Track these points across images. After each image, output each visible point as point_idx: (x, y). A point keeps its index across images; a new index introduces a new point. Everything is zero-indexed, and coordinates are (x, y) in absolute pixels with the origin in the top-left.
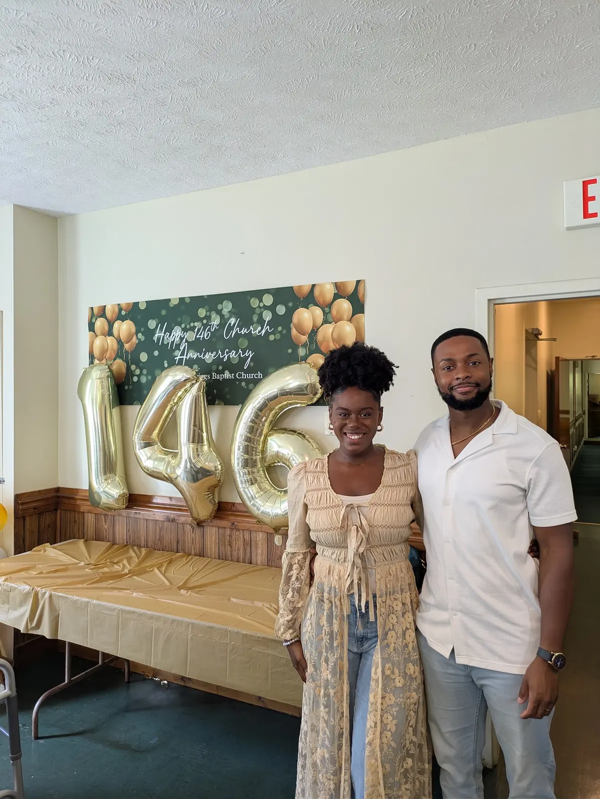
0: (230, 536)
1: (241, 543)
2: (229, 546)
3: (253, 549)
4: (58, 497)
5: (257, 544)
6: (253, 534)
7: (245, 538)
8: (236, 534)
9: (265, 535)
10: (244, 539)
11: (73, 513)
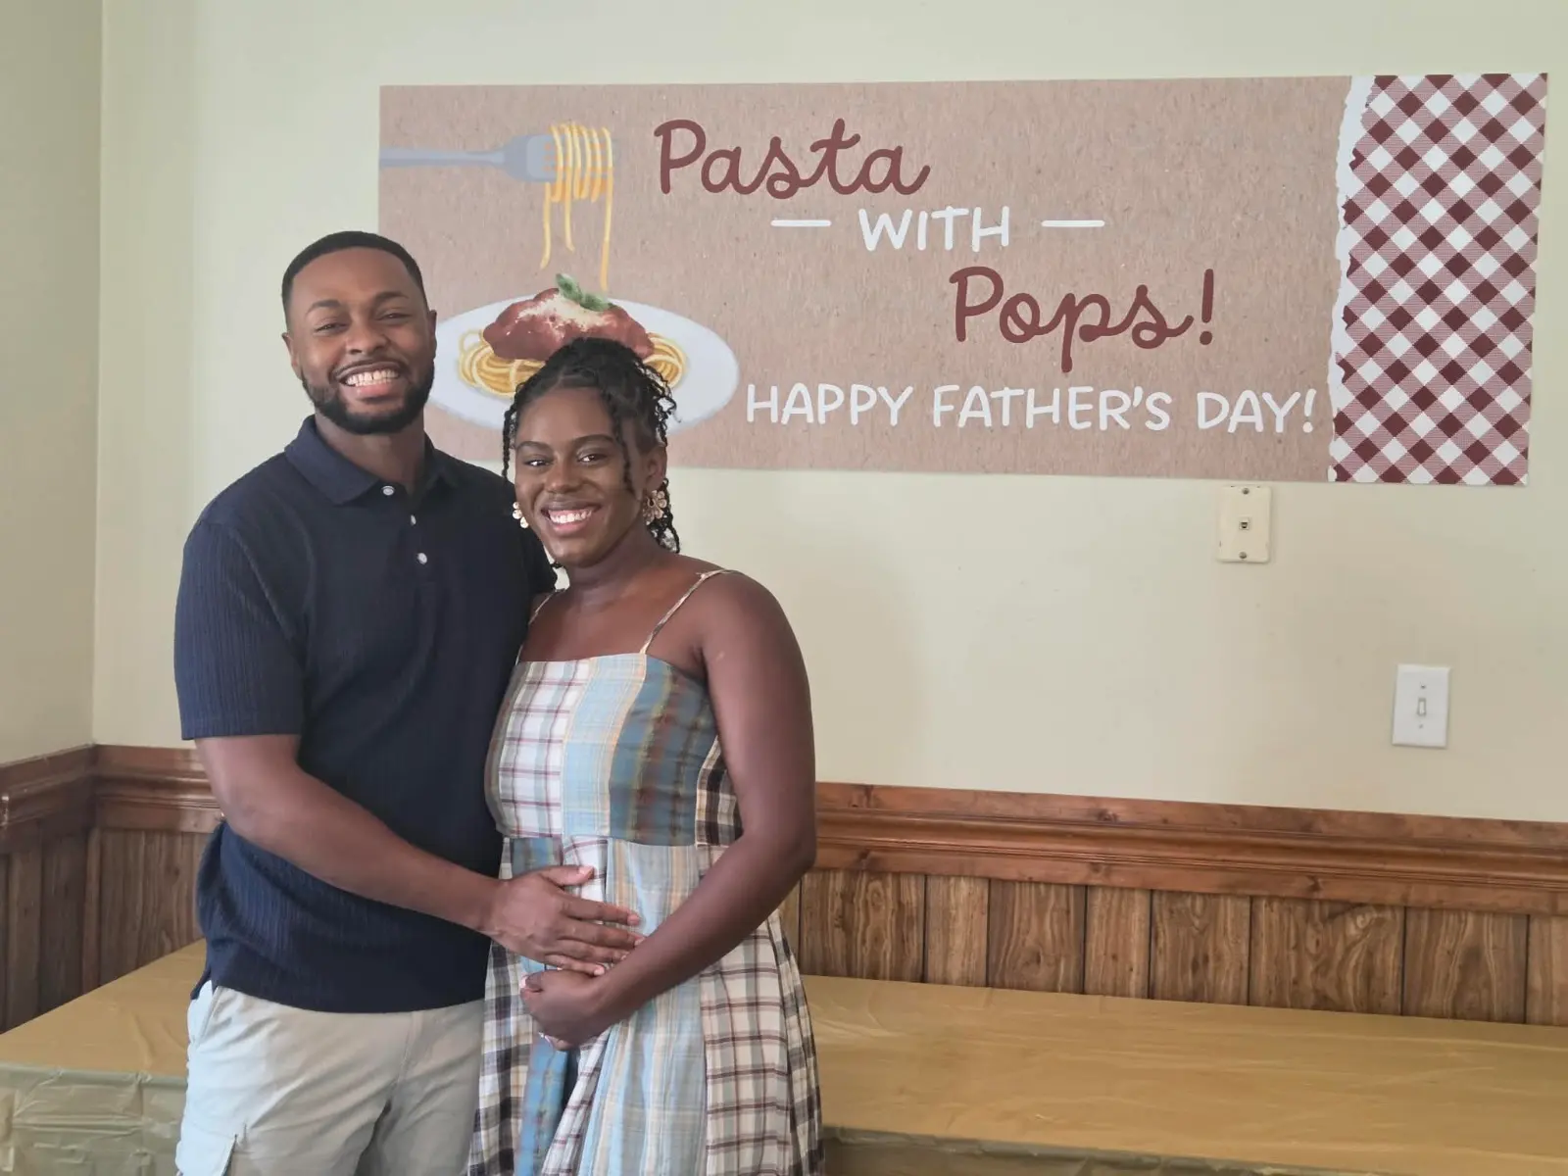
0: (848, 897)
1: (885, 916)
2: (838, 931)
3: (934, 937)
4: (99, 781)
5: (947, 917)
6: (937, 887)
7: (905, 899)
8: (866, 886)
9: (981, 889)
10: (900, 904)
11: (160, 842)
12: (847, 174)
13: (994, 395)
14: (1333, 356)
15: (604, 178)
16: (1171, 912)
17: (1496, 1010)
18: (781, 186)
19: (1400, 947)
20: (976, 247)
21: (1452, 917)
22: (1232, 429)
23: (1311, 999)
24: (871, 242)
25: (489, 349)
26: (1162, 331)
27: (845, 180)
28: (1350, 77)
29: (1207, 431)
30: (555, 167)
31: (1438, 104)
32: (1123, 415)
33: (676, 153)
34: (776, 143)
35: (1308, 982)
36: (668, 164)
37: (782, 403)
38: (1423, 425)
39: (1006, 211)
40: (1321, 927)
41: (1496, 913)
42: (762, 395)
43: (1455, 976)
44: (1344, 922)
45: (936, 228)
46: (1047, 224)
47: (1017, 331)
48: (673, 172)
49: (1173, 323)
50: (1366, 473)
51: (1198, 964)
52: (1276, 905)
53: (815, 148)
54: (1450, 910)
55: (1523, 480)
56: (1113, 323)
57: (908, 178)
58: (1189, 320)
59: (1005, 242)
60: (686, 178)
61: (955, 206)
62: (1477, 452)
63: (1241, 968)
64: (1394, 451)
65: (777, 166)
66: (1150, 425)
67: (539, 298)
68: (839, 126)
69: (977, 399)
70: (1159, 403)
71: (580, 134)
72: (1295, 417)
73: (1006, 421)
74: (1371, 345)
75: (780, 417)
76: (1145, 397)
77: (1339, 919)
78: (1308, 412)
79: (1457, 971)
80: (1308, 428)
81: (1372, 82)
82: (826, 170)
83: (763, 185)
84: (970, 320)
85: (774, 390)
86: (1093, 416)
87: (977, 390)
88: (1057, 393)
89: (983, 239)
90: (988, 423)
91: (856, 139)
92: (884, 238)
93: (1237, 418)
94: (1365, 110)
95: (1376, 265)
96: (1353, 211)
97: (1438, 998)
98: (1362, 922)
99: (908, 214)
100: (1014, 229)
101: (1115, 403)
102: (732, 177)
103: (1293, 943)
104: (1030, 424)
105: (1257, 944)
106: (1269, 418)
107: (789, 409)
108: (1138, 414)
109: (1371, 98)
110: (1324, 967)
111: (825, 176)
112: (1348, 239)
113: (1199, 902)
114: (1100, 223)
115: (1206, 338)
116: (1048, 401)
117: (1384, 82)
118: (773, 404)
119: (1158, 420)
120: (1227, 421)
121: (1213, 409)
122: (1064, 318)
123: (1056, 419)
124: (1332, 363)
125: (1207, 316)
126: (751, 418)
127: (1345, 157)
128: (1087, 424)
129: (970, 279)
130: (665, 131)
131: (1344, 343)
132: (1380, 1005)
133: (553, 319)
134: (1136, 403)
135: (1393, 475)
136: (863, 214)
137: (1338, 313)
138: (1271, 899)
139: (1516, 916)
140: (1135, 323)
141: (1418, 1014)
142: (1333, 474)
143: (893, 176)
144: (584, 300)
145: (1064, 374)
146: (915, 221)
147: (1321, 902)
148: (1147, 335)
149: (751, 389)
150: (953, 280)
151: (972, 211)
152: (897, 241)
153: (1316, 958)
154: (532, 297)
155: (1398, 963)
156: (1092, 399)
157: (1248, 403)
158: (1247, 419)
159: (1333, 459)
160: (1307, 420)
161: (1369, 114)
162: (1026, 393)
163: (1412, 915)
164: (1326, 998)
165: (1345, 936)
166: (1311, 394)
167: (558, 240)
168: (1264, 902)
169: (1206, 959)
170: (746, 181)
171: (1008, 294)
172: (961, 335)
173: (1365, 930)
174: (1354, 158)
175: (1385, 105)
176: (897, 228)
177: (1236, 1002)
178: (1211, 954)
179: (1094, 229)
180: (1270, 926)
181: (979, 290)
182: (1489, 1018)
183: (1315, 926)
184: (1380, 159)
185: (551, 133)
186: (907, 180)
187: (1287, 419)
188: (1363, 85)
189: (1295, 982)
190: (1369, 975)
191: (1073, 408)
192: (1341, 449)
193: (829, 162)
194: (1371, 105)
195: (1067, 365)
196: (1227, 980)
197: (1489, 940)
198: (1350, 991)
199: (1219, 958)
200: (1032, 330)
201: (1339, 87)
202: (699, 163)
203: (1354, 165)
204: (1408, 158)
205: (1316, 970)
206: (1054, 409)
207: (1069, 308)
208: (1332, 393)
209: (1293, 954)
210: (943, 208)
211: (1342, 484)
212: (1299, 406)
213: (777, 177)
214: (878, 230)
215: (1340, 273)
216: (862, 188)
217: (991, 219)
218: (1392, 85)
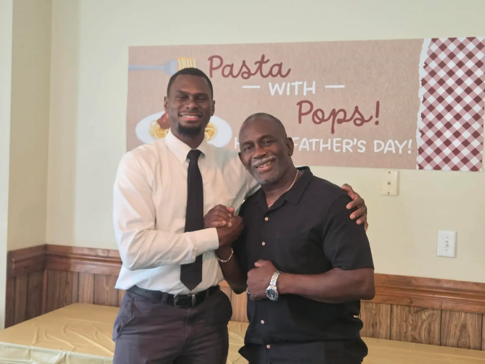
4: (46, 255)
12: (265, 71)
13: (310, 141)
14: (418, 129)
16: (365, 308)
17: (472, 345)
18: (246, 75)
19: (440, 322)
20: (305, 94)
21: (457, 313)
22: (385, 152)
23: (410, 339)
24: (273, 92)
25: (159, 126)
26: (363, 121)
27: (265, 73)
28: (423, 39)
29: (377, 153)
31: (452, 47)
32: (351, 148)
33: (214, 66)
34: (244, 62)
35: (409, 333)
36: (212, 69)
38: (447, 151)
39: (314, 83)
40: (414, 315)
41: (472, 313)
43: (458, 333)
44: (421, 314)
45: (292, 88)
46: (327, 87)
47: (317, 120)
48: (213, 71)
49: (366, 118)
50: (428, 167)
51: (374, 325)
52: (399, 307)
53: (256, 63)
54: (456, 311)
55: (480, 170)
56: (348, 118)
57: (284, 72)
58: (371, 117)
59: (314, 92)
60: (217, 73)
61: (299, 81)
62: (465, 161)
63: (388, 327)
64: (438, 160)
65: (244, 69)
66: (359, 151)
68: (263, 57)
69: (305, 142)
70: (362, 144)
71: (186, 60)
72: (405, 149)
73: (314, 149)
74: (430, 125)
76: (358, 141)
77: (419, 313)
78: (409, 147)
79: (458, 331)
80: (410, 152)
81: (430, 40)
82: (259, 70)
83: (240, 75)
84: (303, 117)
86: (341, 148)
87: (305, 139)
88: (330, 140)
89: (307, 92)
90: (308, 150)
91: (268, 61)
92: (277, 92)
93: (387, 149)
94: (428, 49)
95: (432, 99)
96: (424, 82)
97: (452, 340)
98: (427, 314)
99: (284, 84)
100: (317, 88)
101: (348, 143)
102: (231, 73)
103: (404, 320)
104: (321, 150)
105: (393, 319)
106: (397, 149)
108: (355, 147)
109: (430, 45)
110: (414, 328)
111: (259, 72)
112: (423, 91)
113: (374, 305)
114: (343, 86)
115: (377, 123)
116: (327, 143)
119: (361, 149)
120: (383, 150)
121: (379, 146)
122: (332, 117)
123: (329, 149)
124: (418, 131)
125: (377, 116)
126: (235, 147)
127: (421, 64)
128: (339, 150)
129: (303, 104)
130: (211, 59)
131: (421, 124)
132: (433, 342)
134: (355, 144)
135: (437, 168)
136: (270, 84)
137: (419, 115)
138: (397, 305)
139: (478, 314)
140: (354, 118)
141: (446, 345)
142: (418, 167)
143: (279, 72)
145: (331, 134)
146: (286, 86)
147: (414, 307)
148: (358, 122)
149: (236, 138)
150: (298, 104)
151: (303, 83)
152: (281, 92)
153: (412, 325)
155: (439, 328)
156: (341, 142)
157: (390, 144)
158: (390, 149)
159: (418, 162)
160: (409, 149)
161: (430, 50)
162: (320, 141)
163: (444, 313)
164: (415, 338)
165: (422, 319)
166: (411, 141)
168: (395, 306)
169: (376, 324)
170: (235, 74)
171: (315, 109)
172: (300, 122)
173: (428, 317)
174: (424, 65)
175: (435, 48)
177: (386, 339)
178: (378, 323)
179: (342, 88)
180: (397, 314)
181: (306, 107)
182: (469, 348)
183: (411, 315)
184: (433, 65)
185: (178, 60)
187: (403, 149)
188: (427, 42)
189: (405, 333)
190: (429, 332)
191: (335, 145)
192: (420, 159)
193: (260, 68)
194: (430, 48)
195: (333, 131)
196: (383, 331)
197: (469, 322)
198: (423, 336)
199: (380, 323)
200: (322, 120)
201: (420, 42)
202: (221, 68)
203: (425, 67)
204: (442, 65)
205: (412, 330)
206: (329, 145)
207: (334, 113)
208: (417, 141)
209: (404, 324)
210: (294, 81)
211: (421, 170)
212: (407, 145)
213: (245, 72)
214: (275, 88)
215: (420, 102)
216: (270, 76)
217: (309, 85)
218: (437, 41)
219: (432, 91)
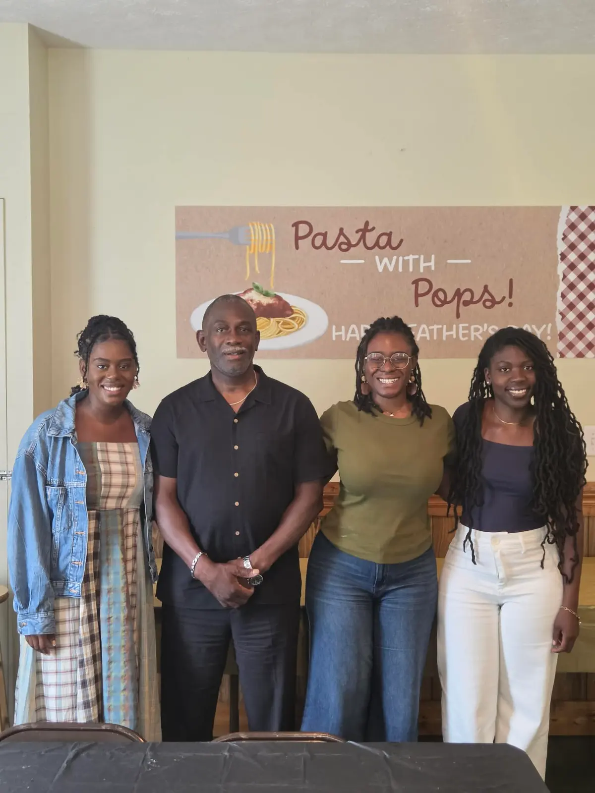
12: (370, 241)
13: (430, 328)
14: (558, 310)
15: (271, 244)
18: (344, 247)
20: (422, 270)
24: (380, 268)
27: (369, 245)
28: (560, 207)
30: (251, 240)
31: (593, 217)
32: (480, 335)
33: (301, 234)
34: (341, 230)
36: (297, 238)
37: (347, 332)
38: (590, 336)
39: (433, 256)
42: (338, 329)
45: (406, 263)
46: (449, 261)
47: (439, 303)
48: (300, 241)
49: (498, 299)
50: (570, 355)
53: (357, 232)
56: (476, 299)
57: (394, 243)
58: (504, 298)
59: (433, 268)
60: (305, 244)
61: (413, 254)
64: (580, 346)
65: (342, 239)
67: (245, 292)
68: (367, 223)
69: (424, 330)
71: (261, 226)
72: (544, 334)
73: (435, 338)
74: (571, 306)
75: (346, 339)
76: (488, 327)
78: (549, 332)
80: (549, 338)
81: (569, 208)
82: (362, 241)
83: (337, 247)
84: (420, 299)
85: (343, 327)
86: (469, 335)
87: (424, 326)
88: (454, 326)
89: (424, 267)
90: (428, 338)
91: (374, 228)
92: (386, 267)
94: (566, 219)
95: (572, 277)
96: (563, 257)
99: (395, 257)
100: (436, 263)
101: (477, 330)
102: (324, 243)
104: (444, 339)
107: (349, 335)
108: (486, 334)
109: (569, 214)
111: (362, 243)
112: (562, 267)
114: (469, 261)
115: (510, 305)
116: (451, 330)
117: (573, 208)
118: (343, 333)
122: (456, 297)
123: (455, 337)
124: (557, 313)
125: (510, 296)
126: (334, 339)
127: (560, 236)
128: (466, 338)
129: (420, 283)
130: (296, 225)
131: (561, 306)
133: (252, 300)
134: (485, 330)
135: (580, 355)
136: (377, 258)
137: (559, 294)
140: (483, 299)
142: (559, 355)
143: (389, 243)
144: (264, 293)
145: (456, 319)
146: (397, 260)
148: (488, 304)
149: (334, 327)
150: (413, 283)
151: (420, 257)
152: (391, 268)
154: (243, 292)
156: (468, 328)
159: (559, 350)
160: (549, 335)
161: (568, 220)
162: (443, 327)
166: (550, 325)
167: (253, 268)
170: (330, 245)
171: (434, 289)
172: (417, 305)
174: (563, 237)
175: (574, 217)
176: (390, 263)
179: (468, 263)
181: (423, 287)
184: (573, 237)
185: (249, 225)
186: (394, 244)
187: (541, 335)
188: (566, 210)
191: (461, 332)
192: (562, 346)
193: (363, 237)
194: (569, 217)
195: (458, 316)
200: (444, 302)
201: (557, 210)
202: (310, 238)
203: (563, 239)
204: (582, 237)
206: (454, 333)
207: (458, 294)
208: (557, 325)
210: (408, 255)
211: (561, 359)
212: (546, 329)
213: (342, 243)
214: (383, 264)
215: (559, 280)
216: (377, 247)
217: (428, 259)
218: (576, 210)
219: (572, 267)
